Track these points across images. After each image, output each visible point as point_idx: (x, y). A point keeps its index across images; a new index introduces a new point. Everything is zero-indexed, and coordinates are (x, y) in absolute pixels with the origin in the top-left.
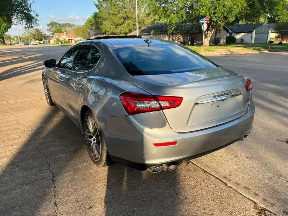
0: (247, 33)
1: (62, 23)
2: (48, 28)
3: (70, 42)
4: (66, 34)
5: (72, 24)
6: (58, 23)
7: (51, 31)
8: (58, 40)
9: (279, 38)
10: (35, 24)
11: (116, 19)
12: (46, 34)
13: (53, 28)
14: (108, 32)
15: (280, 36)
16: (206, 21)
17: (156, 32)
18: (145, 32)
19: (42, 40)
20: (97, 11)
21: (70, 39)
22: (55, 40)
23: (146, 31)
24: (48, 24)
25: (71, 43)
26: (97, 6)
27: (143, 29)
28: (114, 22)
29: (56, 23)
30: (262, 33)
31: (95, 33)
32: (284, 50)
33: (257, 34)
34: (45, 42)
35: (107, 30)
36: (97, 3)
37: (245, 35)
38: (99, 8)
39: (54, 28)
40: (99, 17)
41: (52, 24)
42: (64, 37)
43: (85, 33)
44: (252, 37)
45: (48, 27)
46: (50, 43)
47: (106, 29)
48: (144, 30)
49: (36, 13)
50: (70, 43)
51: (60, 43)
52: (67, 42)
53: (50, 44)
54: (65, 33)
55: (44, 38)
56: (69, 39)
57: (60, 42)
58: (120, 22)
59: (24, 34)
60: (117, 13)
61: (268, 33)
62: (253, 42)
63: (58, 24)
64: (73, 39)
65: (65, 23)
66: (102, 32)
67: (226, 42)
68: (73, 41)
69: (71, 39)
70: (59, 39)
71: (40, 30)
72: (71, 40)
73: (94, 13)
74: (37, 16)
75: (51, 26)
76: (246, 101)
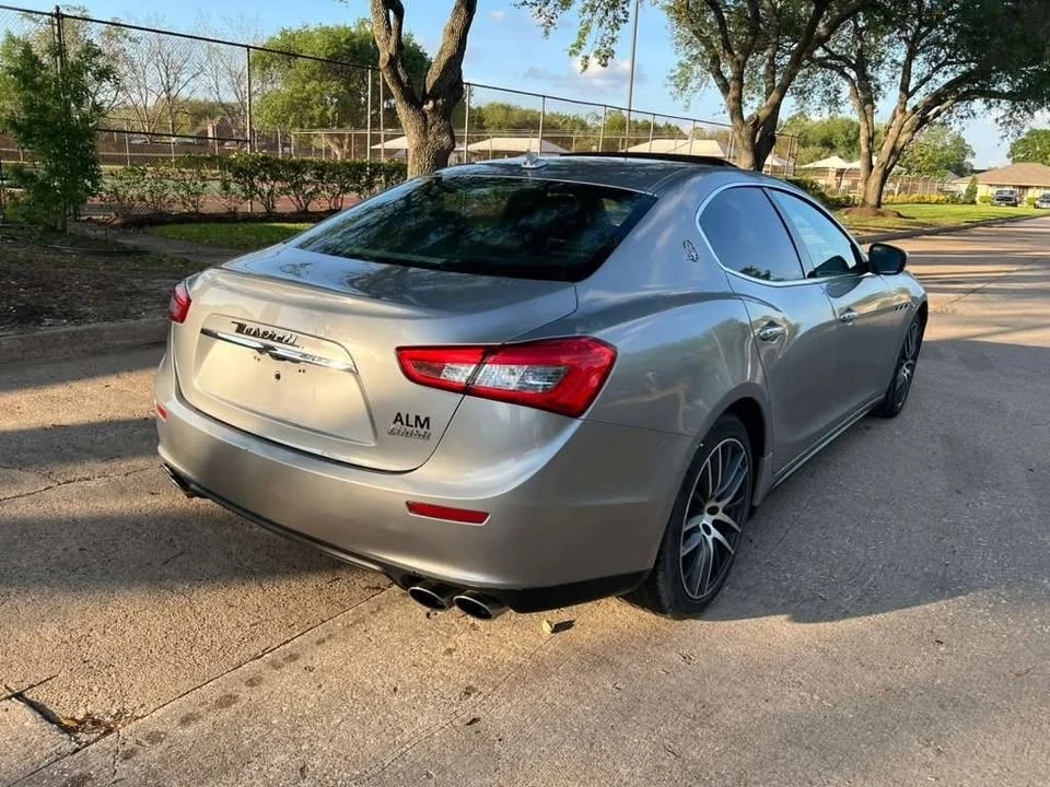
76: (396, 420)
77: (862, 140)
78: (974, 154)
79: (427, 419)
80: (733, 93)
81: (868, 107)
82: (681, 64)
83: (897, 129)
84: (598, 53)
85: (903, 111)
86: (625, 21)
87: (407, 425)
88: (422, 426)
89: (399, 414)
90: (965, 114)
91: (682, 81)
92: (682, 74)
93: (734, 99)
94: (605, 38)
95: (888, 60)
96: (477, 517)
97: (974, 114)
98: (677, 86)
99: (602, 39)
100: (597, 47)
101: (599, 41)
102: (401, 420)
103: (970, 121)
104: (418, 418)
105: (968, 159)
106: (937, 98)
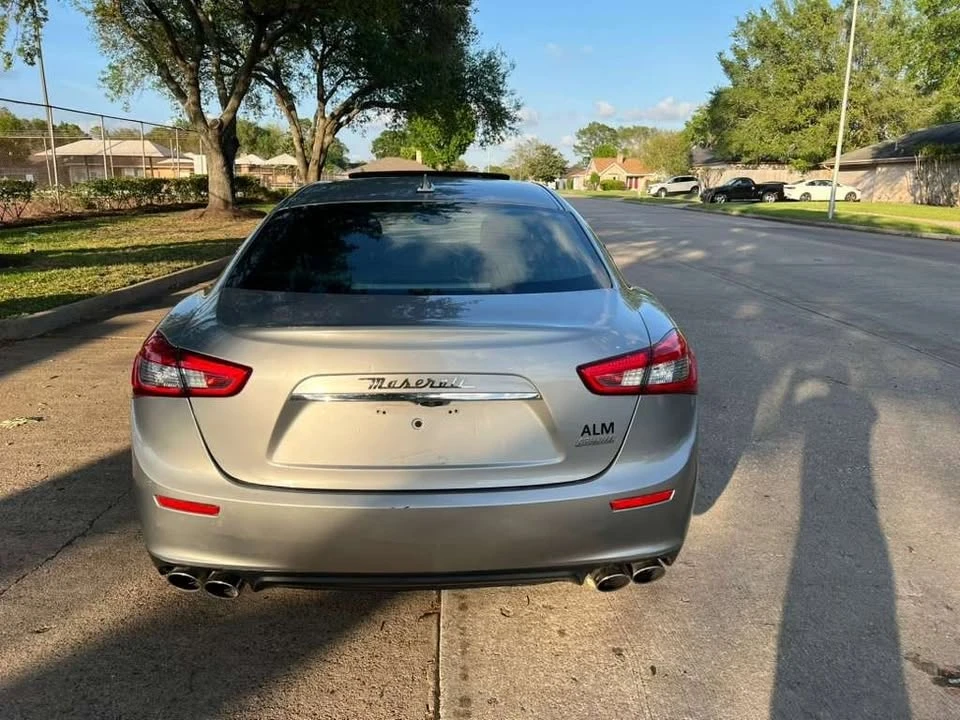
1: (621, 128)
2: (578, 143)
3: (631, 185)
4: (624, 160)
5: (653, 130)
6: (610, 127)
7: (584, 151)
8: (595, 178)
10: (511, 131)
11: (786, 111)
12: (566, 162)
13: (593, 142)
14: (747, 154)
17: (938, 153)
18: (896, 154)
19: (552, 179)
20: (726, 83)
21: (631, 178)
22: (588, 178)
23: (900, 150)
24: (580, 131)
25: (633, 189)
26: (728, 67)
27: (891, 141)
28: (775, 120)
29: (603, 128)
31: (709, 157)
34: (561, 186)
35: (746, 148)
36: (730, 57)
38: (731, 76)
39: (596, 143)
40: (727, 105)
41: (594, 131)
42: (614, 171)
43: (677, 159)
45: (579, 138)
46: (572, 187)
47: (742, 145)
48: (893, 145)
49: (516, 96)
50: (630, 188)
51: (599, 189)
52: (621, 186)
53: (571, 192)
54: (620, 158)
55: (561, 173)
56: (630, 175)
57: (599, 187)
58: (800, 119)
59: (510, 160)
60: (794, 86)
63: (610, 130)
64: (642, 177)
65: (632, 128)
66: (730, 153)
68: (641, 182)
69: (637, 178)
70: (600, 174)
71: (553, 150)
72: (634, 180)
73: (711, 93)
74: (518, 107)
75: (588, 135)
76: (584, 432)
77: (296, 144)
78: (348, 151)
79: (612, 424)
80: (191, 99)
81: (292, 112)
82: (110, 67)
83: (322, 133)
84: (21, 50)
85: (323, 117)
86: (45, 20)
87: (594, 433)
88: (607, 432)
89: (586, 427)
90: (363, 119)
91: (116, 82)
92: (114, 77)
93: (194, 103)
94: (27, 36)
95: (296, 73)
96: (664, 495)
97: (369, 119)
98: (112, 88)
99: (23, 37)
100: (19, 45)
101: (20, 37)
102: (589, 432)
103: (367, 124)
104: (603, 425)
105: (345, 155)
106: (347, 108)
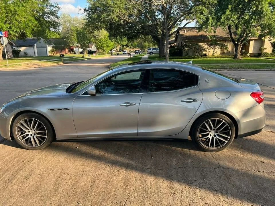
0: (28, 47)
9: (54, 51)
15: (54, 50)
16: (4, 34)
30: (41, 47)
32: (72, 62)
33: (38, 48)
37: (26, 48)
44: (34, 51)
61: (46, 47)
62: (37, 55)
67: (13, 56)
